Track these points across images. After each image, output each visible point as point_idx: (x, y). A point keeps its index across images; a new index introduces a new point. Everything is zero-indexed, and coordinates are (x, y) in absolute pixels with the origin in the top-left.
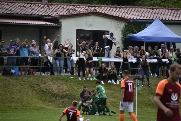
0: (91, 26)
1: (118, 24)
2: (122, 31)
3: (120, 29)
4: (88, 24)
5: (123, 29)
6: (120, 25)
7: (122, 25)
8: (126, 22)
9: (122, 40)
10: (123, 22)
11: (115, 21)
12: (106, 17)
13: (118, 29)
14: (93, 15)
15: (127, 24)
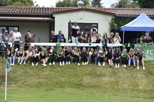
0: (81, 20)
1: (106, 17)
2: (110, 24)
3: (108, 21)
4: (79, 18)
5: (110, 21)
6: (107, 18)
7: (109, 18)
8: (113, 16)
9: (110, 30)
10: (110, 16)
11: (103, 15)
12: (94, 12)
13: (106, 21)
14: (83, 11)
15: (114, 17)
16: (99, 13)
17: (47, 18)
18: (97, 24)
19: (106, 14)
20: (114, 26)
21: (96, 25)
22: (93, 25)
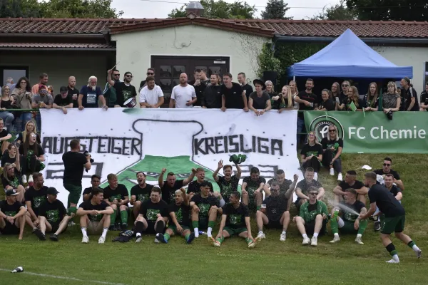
0: (184, 49)
1: (250, 41)
2: (260, 58)
3: (254, 52)
4: (178, 45)
5: (262, 53)
6: (253, 44)
7: (259, 44)
8: (269, 38)
9: (260, 76)
10: (260, 38)
11: (242, 35)
13: (250, 52)
14: (187, 25)
15: (270, 42)
16: (231, 29)
17: (95, 46)
18: (227, 59)
19: (249, 34)
20: (271, 64)
21: (224, 62)
22: (215, 62)
